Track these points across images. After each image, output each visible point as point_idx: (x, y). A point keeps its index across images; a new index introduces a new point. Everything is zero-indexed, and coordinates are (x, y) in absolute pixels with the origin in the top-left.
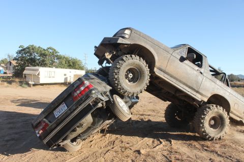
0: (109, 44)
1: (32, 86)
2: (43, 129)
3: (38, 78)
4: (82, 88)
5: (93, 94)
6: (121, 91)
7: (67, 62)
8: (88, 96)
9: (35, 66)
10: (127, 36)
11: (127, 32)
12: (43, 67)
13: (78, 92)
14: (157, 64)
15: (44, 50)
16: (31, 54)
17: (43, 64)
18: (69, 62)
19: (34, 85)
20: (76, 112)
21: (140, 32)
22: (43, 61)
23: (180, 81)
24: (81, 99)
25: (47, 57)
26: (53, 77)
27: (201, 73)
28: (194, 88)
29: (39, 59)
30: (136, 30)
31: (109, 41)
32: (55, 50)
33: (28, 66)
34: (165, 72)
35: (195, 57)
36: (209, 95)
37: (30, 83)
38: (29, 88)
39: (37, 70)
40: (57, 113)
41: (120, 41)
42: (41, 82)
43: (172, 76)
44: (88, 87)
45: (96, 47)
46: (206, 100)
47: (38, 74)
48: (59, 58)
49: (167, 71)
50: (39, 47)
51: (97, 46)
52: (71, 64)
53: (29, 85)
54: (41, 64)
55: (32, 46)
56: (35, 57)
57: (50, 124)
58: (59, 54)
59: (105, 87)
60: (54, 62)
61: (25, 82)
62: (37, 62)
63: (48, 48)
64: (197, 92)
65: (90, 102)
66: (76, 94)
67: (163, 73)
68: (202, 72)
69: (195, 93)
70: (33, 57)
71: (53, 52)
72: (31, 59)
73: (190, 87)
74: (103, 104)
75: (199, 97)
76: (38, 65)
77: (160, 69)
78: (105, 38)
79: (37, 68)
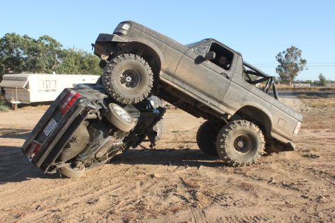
0: (103, 42)
1: (16, 107)
2: (35, 151)
3: (27, 94)
4: (69, 99)
5: (81, 103)
6: (118, 99)
7: (78, 62)
8: (76, 107)
9: (19, 71)
10: (125, 33)
11: (126, 27)
12: (34, 72)
13: (66, 104)
14: (164, 66)
15: (34, 41)
16: (11, 51)
17: (34, 67)
18: (82, 62)
19: (20, 106)
20: (67, 126)
21: (142, 26)
22: (34, 62)
23: (195, 88)
24: (70, 110)
25: (41, 54)
26: (53, 90)
27: (227, 77)
28: (215, 96)
29: (25, 60)
30: (137, 24)
31: (104, 39)
32: (53, 41)
33: (7, 72)
34: (174, 76)
35: (214, 56)
36: (239, 107)
37: (13, 102)
38: (11, 112)
39: (25, 79)
40: (48, 131)
41: (116, 39)
42: (33, 100)
43: (183, 82)
44: (75, 97)
45: (93, 45)
46: (232, 113)
47: (27, 87)
48: (62, 55)
49: (176, 74)
50: (25, 37)
51: (94, 43)
52: (87, 65)
53: (11, 106)
54: (31, 68)
55: (13, 35)
56: (18, 55)
57: (42, 145)
58: (62, 49)
59: (97, 96)
60: (54, 63)
61: (3, 102)
62: (24, 64)
63: (42, 38)
64: (221, 102)
65: (79, 112)
66: (63, 107)
67: (171, 78)
68: (229, 76)
69: (217, 104)
70: (15, 55)
71: (51, 46)
72: (12, 59)
73: (209, 96)
74: (97, 114)
75: (222, 109)
76: (25, 69)
77: (168, 73)
78: (100, 35)
79: (23, 75)
